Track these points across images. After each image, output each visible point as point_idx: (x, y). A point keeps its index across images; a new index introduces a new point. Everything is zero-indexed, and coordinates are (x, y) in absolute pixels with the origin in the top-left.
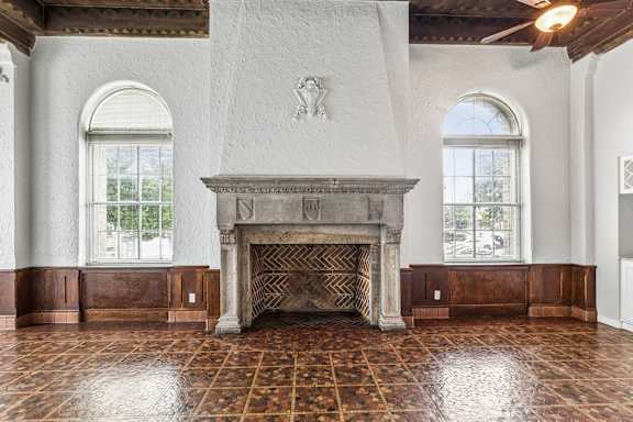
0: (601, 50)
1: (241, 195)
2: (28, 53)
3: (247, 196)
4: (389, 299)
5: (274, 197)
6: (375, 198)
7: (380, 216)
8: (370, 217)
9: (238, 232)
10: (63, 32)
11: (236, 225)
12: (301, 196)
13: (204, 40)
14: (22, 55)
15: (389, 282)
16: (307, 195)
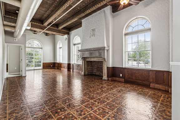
2: (69, 35)
3: (83, 52)
4: (105, 73)
5: (86, 52)
6: (100, 51)
7: (101, 55)
8: (99, 55)
9: (84, 59)
10: (71, 31)
11: (83, 57)
12: (89, 52)
13: (81, 28)
14: (68, 36)
15: (105, 69)
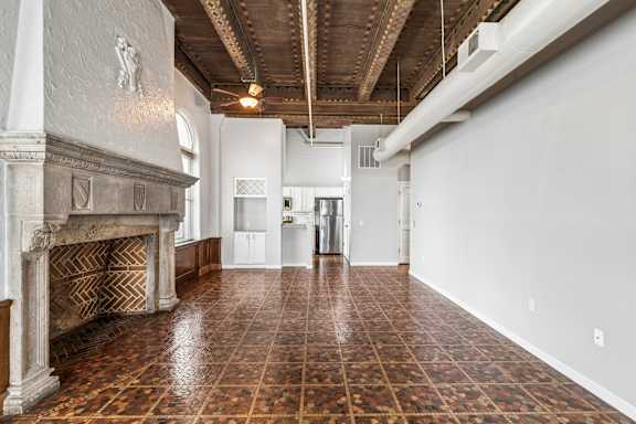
0: (228, 115)
1: (77, 172)
5: (112, 179)
7: (176, 206)
8: (171, 208)
11: (70, 216)
12: (135, 182)
16: (138, 181)
